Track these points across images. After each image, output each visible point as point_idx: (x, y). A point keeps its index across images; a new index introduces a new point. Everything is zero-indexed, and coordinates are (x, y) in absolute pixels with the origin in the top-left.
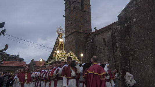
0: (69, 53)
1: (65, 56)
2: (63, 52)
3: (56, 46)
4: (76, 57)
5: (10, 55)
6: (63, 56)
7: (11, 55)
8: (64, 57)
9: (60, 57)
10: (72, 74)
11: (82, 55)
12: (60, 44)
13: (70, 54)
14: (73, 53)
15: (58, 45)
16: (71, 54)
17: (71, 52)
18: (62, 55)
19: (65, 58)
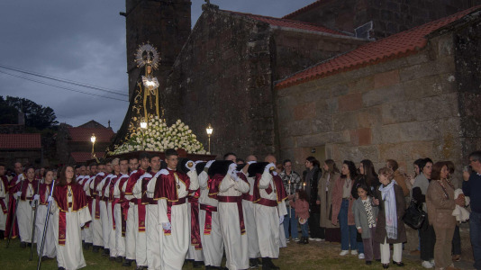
0: (174, 126)
1: (162, 133)
2: (157, 123)
3: (136, 102)
4: (193, 135)
5: (5, 99)
6: (158, 133)
7: (8, 97)
8: (159, 138)
9: (150, 137)
10: (178, 190)
11: (209, 131)
12: (147, 94)
13: (177, 127)
14: (186, 125)
15: (142, 99)
16: (180, 128)
17: (179, 121)
18: (154, 131)
19: (162, 140)
